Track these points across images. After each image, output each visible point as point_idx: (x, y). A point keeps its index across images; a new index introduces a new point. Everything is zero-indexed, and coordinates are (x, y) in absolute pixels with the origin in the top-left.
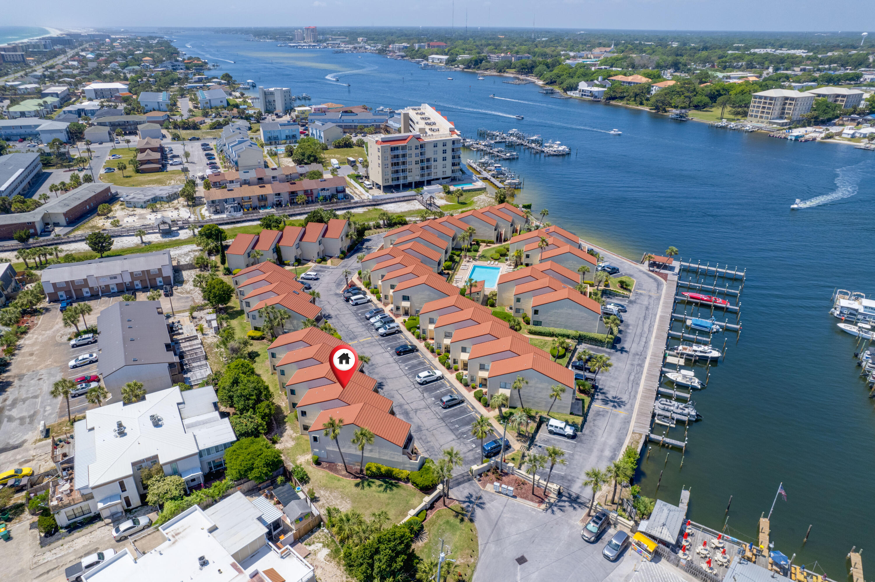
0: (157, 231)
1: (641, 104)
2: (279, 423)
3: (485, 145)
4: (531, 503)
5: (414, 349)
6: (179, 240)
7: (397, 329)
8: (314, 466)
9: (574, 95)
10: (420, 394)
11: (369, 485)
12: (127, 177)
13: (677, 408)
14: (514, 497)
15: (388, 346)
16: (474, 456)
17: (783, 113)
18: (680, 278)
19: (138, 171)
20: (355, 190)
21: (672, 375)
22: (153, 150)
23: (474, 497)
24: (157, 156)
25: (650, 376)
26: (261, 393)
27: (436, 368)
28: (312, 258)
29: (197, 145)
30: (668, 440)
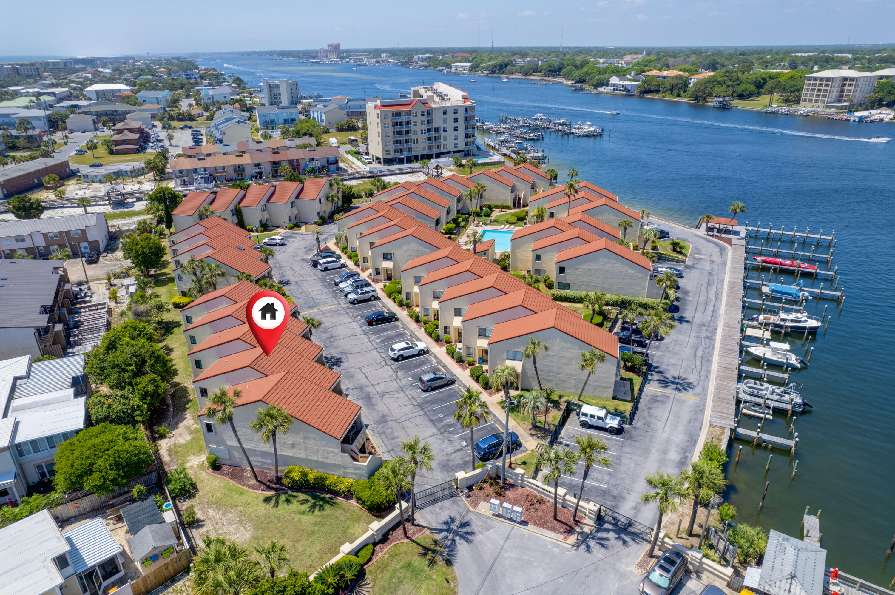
1: (679, 96)
3: (506, 128)
4: (553, 534)
5: (392, 318)
6: (133, 211)
7: (372, 294)
8: (210, 471)
9: (605, 91)
10: (391, 373)
11: (288, 501)
12: (98, 158)
13: (773, 393)
14: (524, 523)
15: (358, 315)
16: (462, 458)
17: (842, 96)
18: (747, 243)
19: (111, 152)
20: (352, 165)
23: (457, 523)
25: (725, 351)
26: (144, 362)
27: (419, 340)
30: (765, 437)
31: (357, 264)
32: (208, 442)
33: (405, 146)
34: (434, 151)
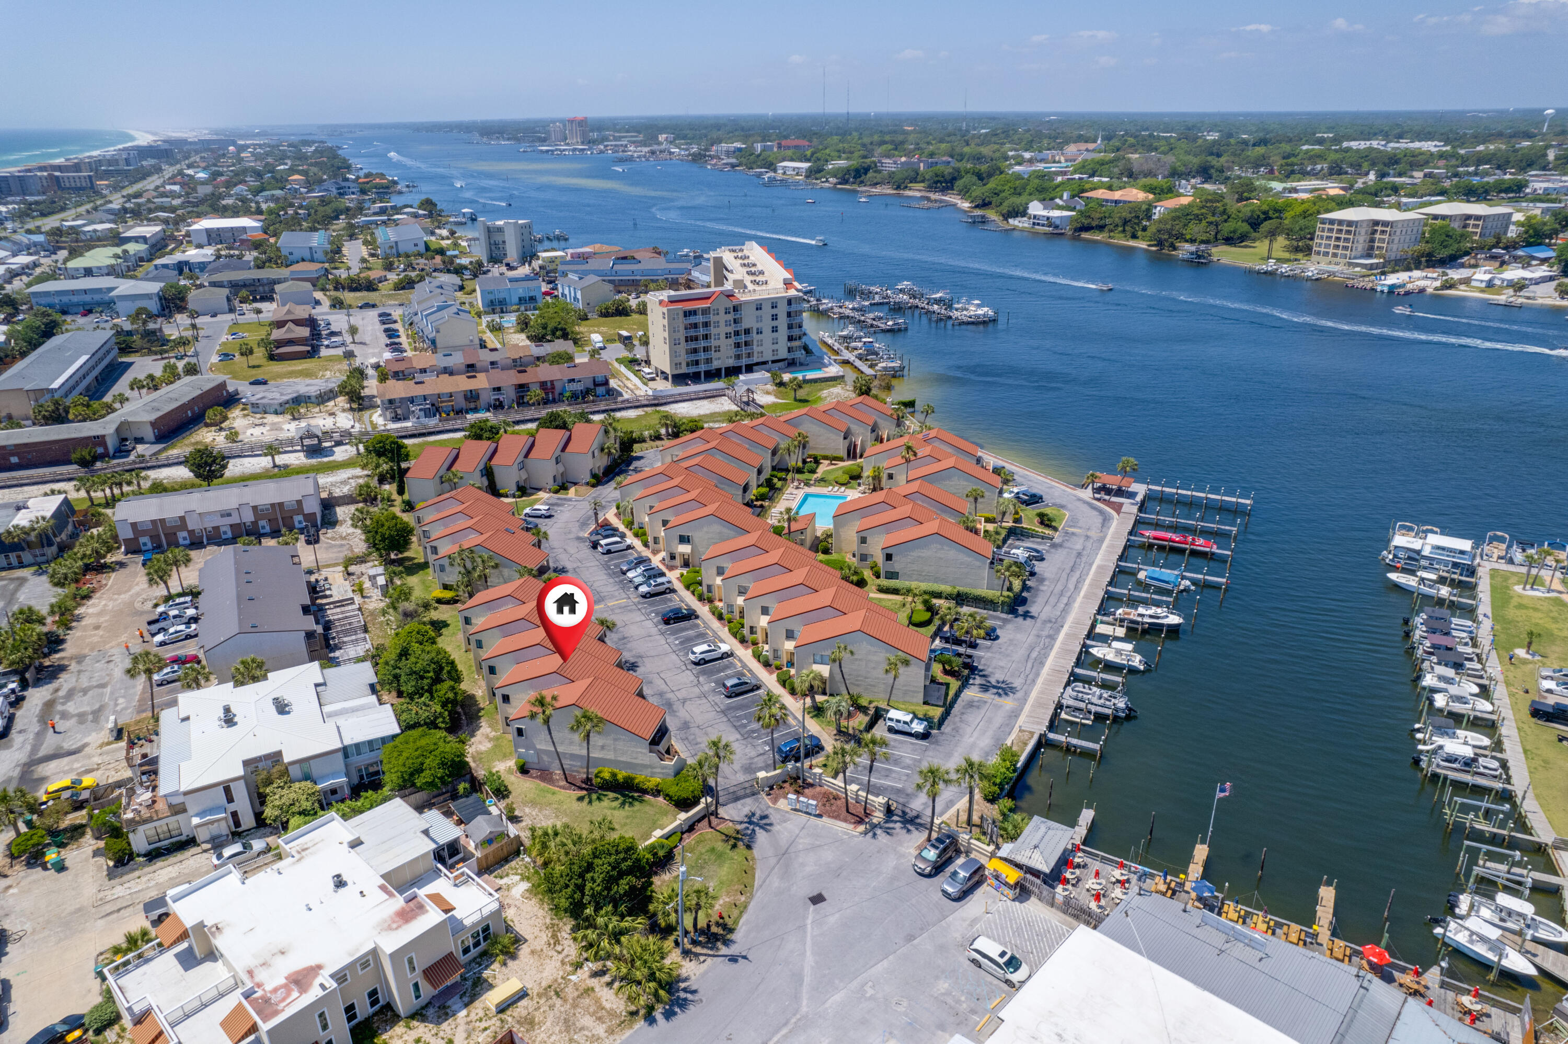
0: (299, 448)
1: (1134, 237)
2: (471, 718)
3: (853, 309)
4: (844, 825)
5: (691, 615)
6: (334, 461)
7: (667, 585)
8: (519, 775)
9: (1021, 225)
10: (693, 678)
11: (599, 799)
12: (254, 367)
13: (1100, 697)
14: (820, 816)
15: (652, 612)
16: (765, 761)
17: (1372, 248)
19: (272, 357)
20: (627, 383)
21: (1099, 651)
22: (298, 322)
23: (757, 815)
24: (305, 332)
25: (1065, 651)
26: (442, 669)
27: (722, 641)
28: (543, 484)
29: (373, 314)
30: (1075, 741)
31: (646, 545)
32: (517, 746)
33: (702, 356)
34: (744, 362)
